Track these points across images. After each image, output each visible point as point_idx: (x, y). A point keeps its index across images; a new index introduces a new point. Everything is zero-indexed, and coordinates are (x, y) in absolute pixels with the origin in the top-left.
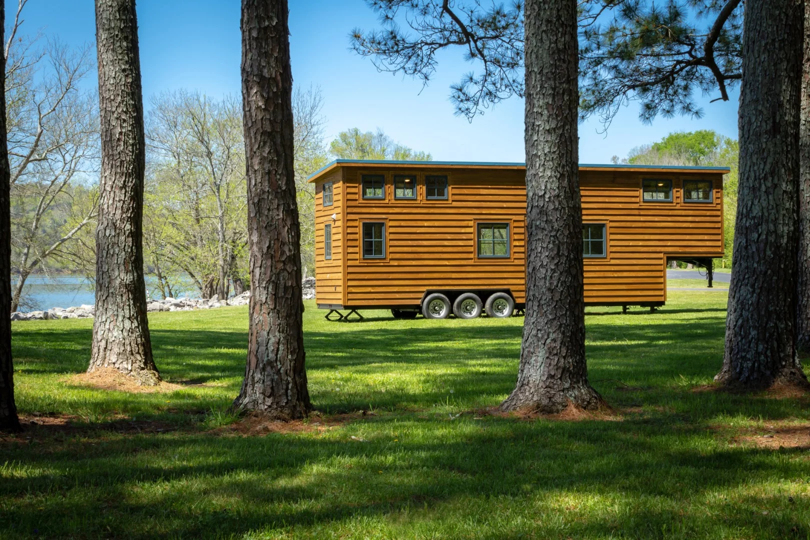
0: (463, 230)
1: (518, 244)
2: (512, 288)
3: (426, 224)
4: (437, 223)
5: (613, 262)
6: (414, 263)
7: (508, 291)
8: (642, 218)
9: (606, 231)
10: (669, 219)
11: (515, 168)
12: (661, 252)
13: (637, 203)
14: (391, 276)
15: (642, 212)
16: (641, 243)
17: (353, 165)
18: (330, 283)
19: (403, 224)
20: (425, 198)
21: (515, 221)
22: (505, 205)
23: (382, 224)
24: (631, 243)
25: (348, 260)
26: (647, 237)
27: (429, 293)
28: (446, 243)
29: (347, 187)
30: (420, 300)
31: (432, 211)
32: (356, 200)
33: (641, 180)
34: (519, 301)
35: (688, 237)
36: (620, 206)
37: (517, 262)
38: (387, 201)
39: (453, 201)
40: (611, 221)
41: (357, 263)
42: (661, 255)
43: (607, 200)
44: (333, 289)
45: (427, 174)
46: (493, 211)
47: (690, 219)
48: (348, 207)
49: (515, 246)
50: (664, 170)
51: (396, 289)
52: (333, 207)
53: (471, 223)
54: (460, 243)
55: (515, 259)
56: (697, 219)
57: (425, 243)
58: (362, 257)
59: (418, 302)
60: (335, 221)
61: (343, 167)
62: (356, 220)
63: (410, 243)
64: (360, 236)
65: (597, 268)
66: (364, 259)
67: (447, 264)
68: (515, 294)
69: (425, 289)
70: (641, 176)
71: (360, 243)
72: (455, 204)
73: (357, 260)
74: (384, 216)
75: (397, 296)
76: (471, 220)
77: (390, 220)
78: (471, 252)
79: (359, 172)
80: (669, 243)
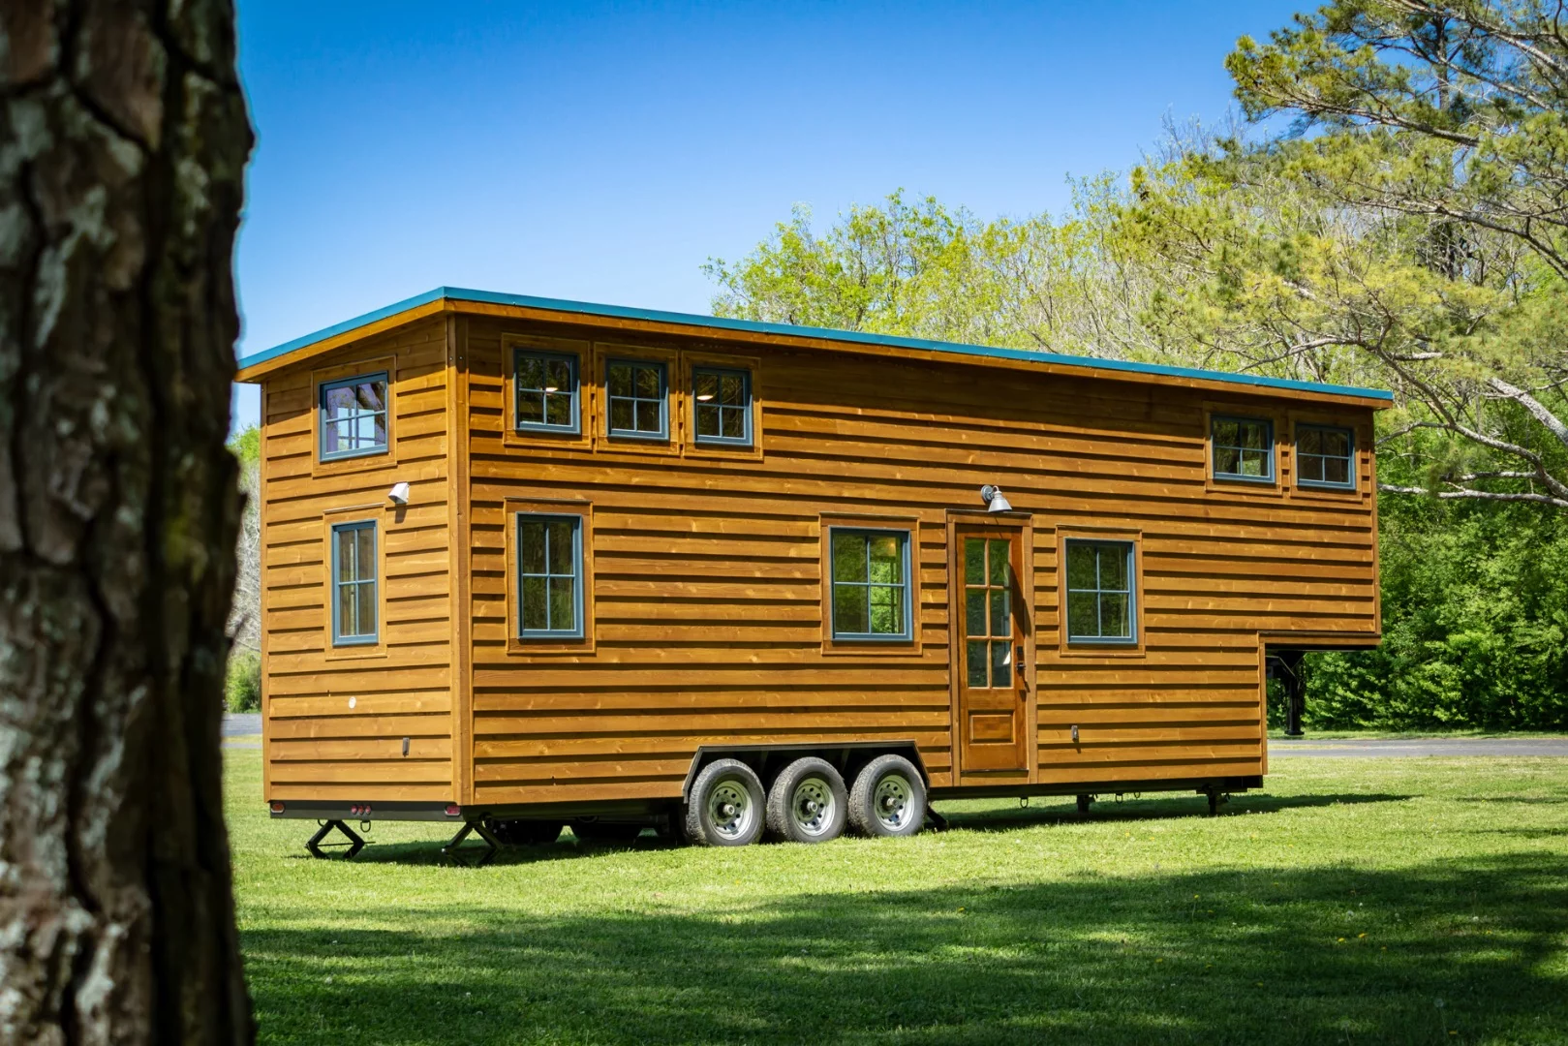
0: (793, 551)
1: (931, 600)
2: (919, 739)
3: (695, 525)
4: (723, 525)
5: (1154, 658)
6: (663, 655)
7: (908, 751)
8: (1213, 530)
9: (1136, 563)
10: (1269, 533)
11: (927, 357)
12: (1252, 632)
13: (1201, 483)
14: (602, 701)
15: (1214, 512)
16: (1211, 604)
17: (493, 311)
18: (390, 727)
19: (632, 521)
20: (691, 440)
21: (924, 525)
22: (899, 473)
23: (574, 522)
24: (1191, 603)
25: (476, 643)
26: (1223, 585)
27: (707, 757)
28: (751, 591)
29: (473, 387)
30: (683, 784)
31: (709, 482)
32: (499, 435)
33: (1208, 416)
34: (939, 780)
35: (1307, 588)
36: (1166, 490)
37: (931, 657)
38: (586, 444)
39: (767, 453)
40: (1147, 536)
41: (501, 654)
42: (1254, 640)
43: (1135, 470)
44: (395, 749)
45: (699, 357)
46: (869, 492)
47: (1311, 535)
48: (474, 457)
49: (926, 606)
50: (1261, 391)
51: (616, 746)
52: (385, 461)
53: (814, 528)
54: (788, 593)
55: (925, 646)
56: (1327, 537)
57: (694, 589)
58: (515, 635)
59: (677, 790)
60: (400, 508)
61: (459, 316)
62: (499, 505)
63: (652, 588)
64: (510, 560)
65: (1117, 677)
66: (524, 642)
67: (755, 660)
68: (927, 760)
69: (695, 744)
70: (1207, 405)
71: (511, 584)
72: (773, 464)
73: (501, 643)
74: (578, 495)
75: (619, 769)
76: (814, 519)
77: (597, 509)
78: (816, 624)
79: (506, 337)
80: (1270, 605)
